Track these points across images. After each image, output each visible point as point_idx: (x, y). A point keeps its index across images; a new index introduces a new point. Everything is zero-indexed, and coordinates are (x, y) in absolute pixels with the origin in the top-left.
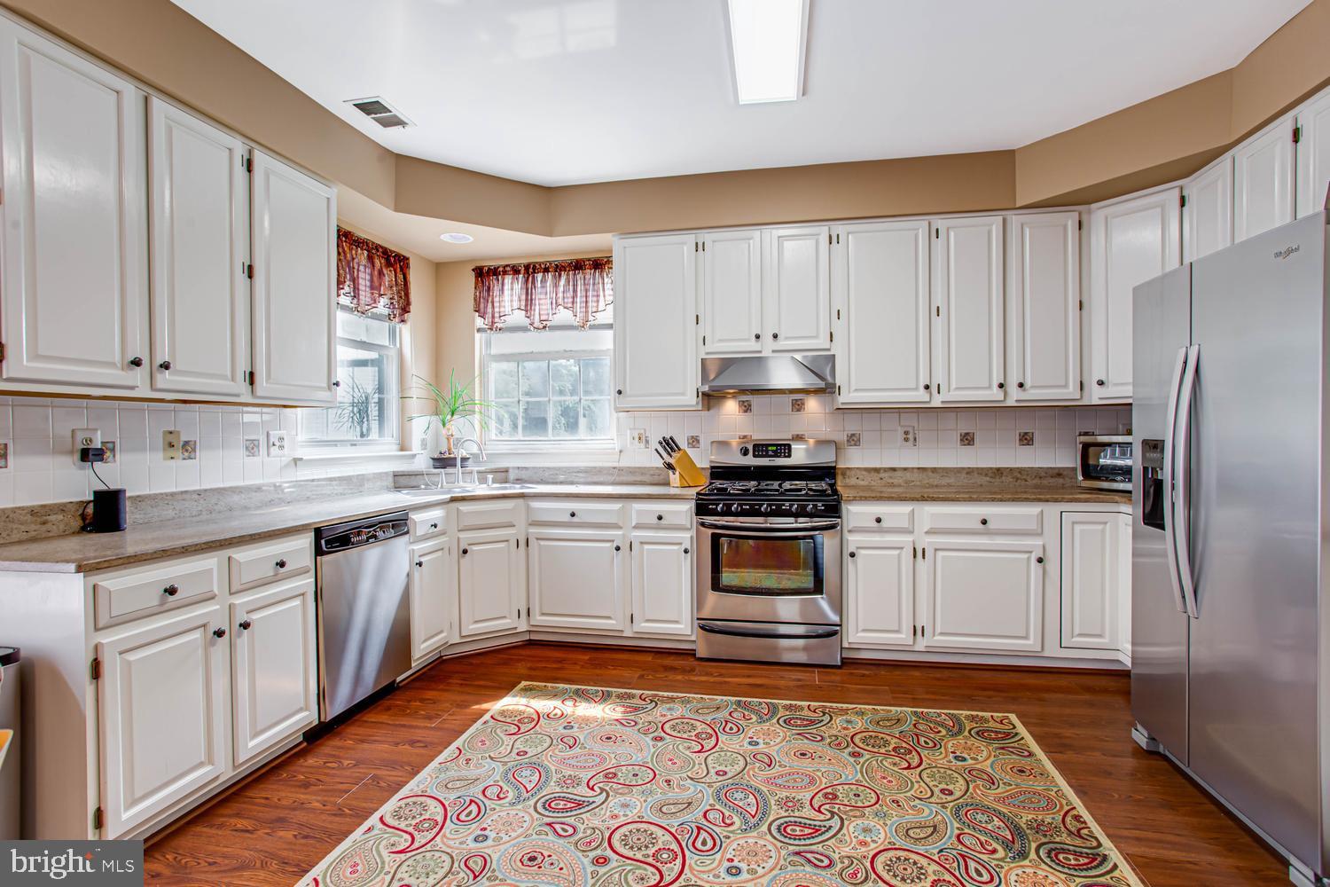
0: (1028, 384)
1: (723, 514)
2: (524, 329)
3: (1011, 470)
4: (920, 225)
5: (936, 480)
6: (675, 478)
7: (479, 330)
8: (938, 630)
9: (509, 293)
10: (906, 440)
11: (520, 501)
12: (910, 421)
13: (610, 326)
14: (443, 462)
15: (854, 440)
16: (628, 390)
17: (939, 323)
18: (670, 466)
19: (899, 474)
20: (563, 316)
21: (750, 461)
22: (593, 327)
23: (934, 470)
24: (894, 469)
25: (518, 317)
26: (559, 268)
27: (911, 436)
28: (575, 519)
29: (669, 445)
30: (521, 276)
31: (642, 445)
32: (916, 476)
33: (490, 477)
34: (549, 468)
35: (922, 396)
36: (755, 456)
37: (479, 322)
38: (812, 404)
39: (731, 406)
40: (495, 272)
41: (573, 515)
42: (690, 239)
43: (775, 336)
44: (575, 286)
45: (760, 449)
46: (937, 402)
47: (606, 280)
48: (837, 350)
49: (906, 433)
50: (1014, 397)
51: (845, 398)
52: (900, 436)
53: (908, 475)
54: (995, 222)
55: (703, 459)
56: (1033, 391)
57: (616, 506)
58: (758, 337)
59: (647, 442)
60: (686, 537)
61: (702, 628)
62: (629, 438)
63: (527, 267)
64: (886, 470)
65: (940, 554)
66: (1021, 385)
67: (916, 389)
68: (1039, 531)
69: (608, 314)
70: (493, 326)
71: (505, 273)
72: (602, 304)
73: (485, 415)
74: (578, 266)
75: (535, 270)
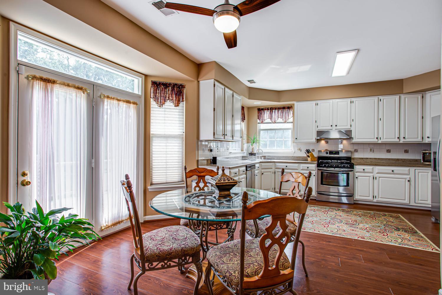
0: (406, 137)
1: (324, 167)
2: (270, 123)
3: (402, 159)
4: (376, 99)
5: (379, 161)
6: (309, 159)
7: (258, 123)
8: (380, 197)
9: (266, 114)
10: (371, 151)
11: (273, 163)
12: (372, 146)
13: (292, 122)
14: (252, 154)
15: (356, 151)
16: (298, 138)
17: (380, 122)
18: (308, 156)
19: (368, 159)
20: (280, 120)
21: (328, 155)
22: (287, 123)
23: (379, 159)
24: (367, 158)
25: (269, 120)
26: (279, 109)
27: (372, 150)
28: (287, 168)
29: (308, 151)
30: (269, 111)
31: (300, 151)
32: (373, 160)
33: (263, 158)
34: (276, 156)
35: (376, 140)
36: (329, 154)
37: (258, 121)
38: (345, 142)
39: (323, 142)
40: (263, 109)
41: (286, 166)
42: (314, 102)
43: (336, 126)
44: (283, 113)
45: (331, 153)
46: (380, 142)
47: (291, 111)
48: (352, 129)
49: (371, 149)
50: (402, 141)
51: (354, 141)
52: (369, 150)
53: (371, 160)
54: (397, 97)
55: (316, 155)
56: (407, 139)
57: (297, 165)
58: (332, 126)
59: (301, 150)
60: (315, 172)
61: (318, 193)
62: (296, 149)
63: (271, 108)
64: (365, 158)
65: (380, 178)
66: (404, 138)
67: (374, 138)
68: (409, 174)
69: (291, 120)
70: (262, 122)
71: (265, 110)
72: (290, 117)
73: (259, 143)
74: (284, 108)
75: (273, 109)
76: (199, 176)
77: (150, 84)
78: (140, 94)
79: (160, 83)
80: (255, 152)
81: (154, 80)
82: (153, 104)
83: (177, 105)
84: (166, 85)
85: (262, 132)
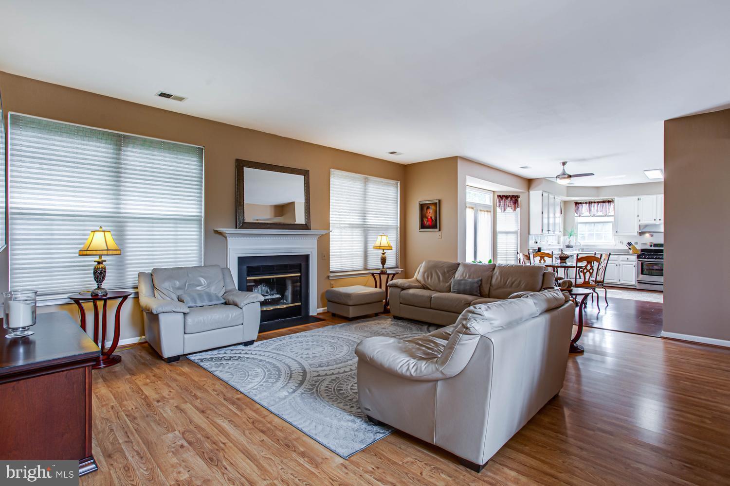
1: (644, 258)
2: (589, 216)
6: (631, 252)
7: (576, 216)
9: (585, 207)
13: (613, 216)
14: (568, 247)
16: (619, 231)
18: (630, 249)
20: (600, 214)
21: (652, 248)
22: (608, 216)
25: (587, 214)
26: (598, 202)
29: (630, 244)
30: (588, 204)
31: (621, 244)
33: (581, 250)
36: (654, 247)
37: (576, 214)
39: (647, 235)
40: (581, 203)
42: (636, 198)
43: (660, 220)
44: (603, 206)
45: (655, 245)
47: (612, 205)
55: (639, 247)
57: (616, 256)
58: (655, 220)
60: (634, 263)
61: (638, 282)
62: (617, 241)
63: (589, 202)
69: (612, 213)
70: (580, 216)
71: (583, 203)
72: (610, 211)
73: (577, 236)
74: (604, 202)
75: (592, 203)
76: (541, 257)
77: (496, 197)
78: (491, 204)
79: (503, 196)
80: (572, 244)
81: (499, 194)
82: (498, 210)
83: (515, 210)
84: (507, 197)
85: (579, 225)
